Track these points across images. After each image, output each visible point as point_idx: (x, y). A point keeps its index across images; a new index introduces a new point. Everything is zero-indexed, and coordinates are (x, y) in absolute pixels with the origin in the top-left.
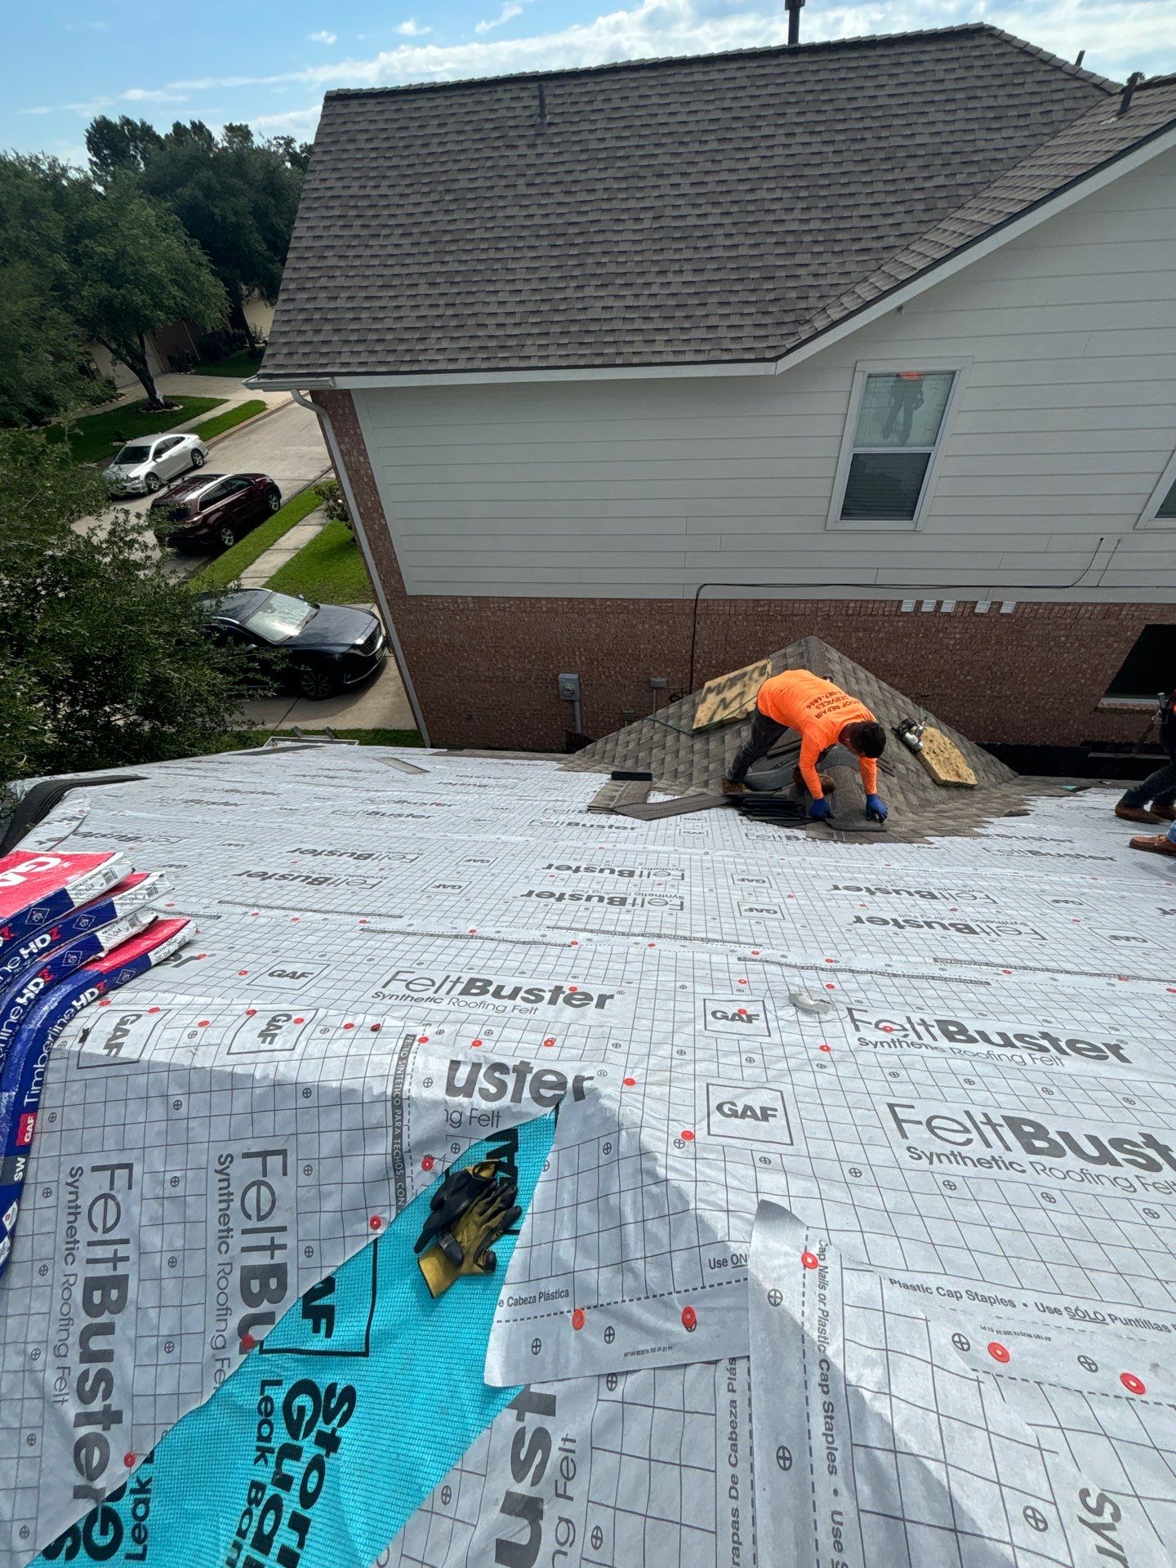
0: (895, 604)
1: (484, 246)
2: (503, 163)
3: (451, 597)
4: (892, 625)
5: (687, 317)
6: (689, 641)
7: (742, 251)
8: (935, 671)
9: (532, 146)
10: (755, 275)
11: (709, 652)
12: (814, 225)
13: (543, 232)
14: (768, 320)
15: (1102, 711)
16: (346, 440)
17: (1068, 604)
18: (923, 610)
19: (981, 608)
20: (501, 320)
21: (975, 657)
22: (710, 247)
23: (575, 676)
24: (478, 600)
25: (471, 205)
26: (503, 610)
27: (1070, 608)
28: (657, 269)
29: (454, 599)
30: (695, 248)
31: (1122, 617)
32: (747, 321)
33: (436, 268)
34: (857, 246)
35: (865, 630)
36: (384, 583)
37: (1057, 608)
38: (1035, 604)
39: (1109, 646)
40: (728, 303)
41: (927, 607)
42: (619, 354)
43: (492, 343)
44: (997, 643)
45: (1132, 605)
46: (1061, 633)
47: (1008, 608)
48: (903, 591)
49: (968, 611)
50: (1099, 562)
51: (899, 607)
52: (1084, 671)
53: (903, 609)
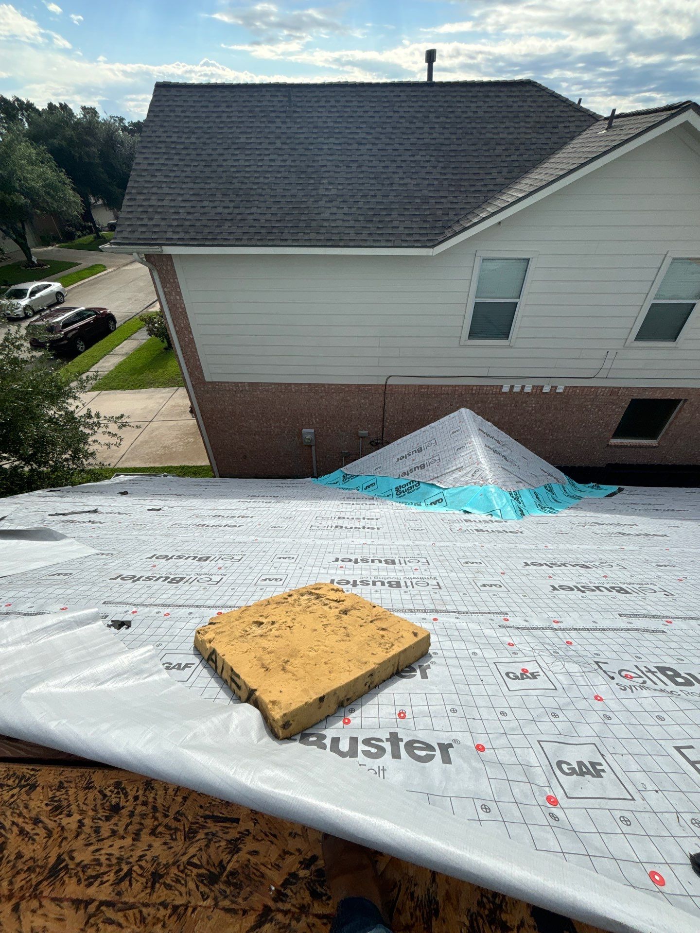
0: (499, 387)
1: (257, 175)
2: (267, 130)
3: (234, 383)
4: (498, 399)
5: (380, 221)
6: (381, 410)
7: (410, 187)
8: (522, 426)
9: (284, 122)
10: (418, 200)
11: (393, 416)
12: (449, 176)
13: (292, 170)
14: (427, 225)
15: (611, 446)
16: (168, 285)
17: (592, 387)
18: (514, 390)
19: (546, 389)
20: (268, 217)
21: (543, 417)
22: (391, 184)
23: (313, 431)
24: (251, 384)
25: (249, 152)
26: (267, 391)
27: (593, 390)
28: (361, 194)
29: (236, 384)
30: (383, 184)
31: (619, 394)
32: (415, 225)
33: (227, 186)
34: (473, 189)
35: (482, 402)
36: (190, 374)
37: (586, 389)
38: (574, 387)
39: (613, 410)
40: (404, 215)
41: (517, 389)
43: (264, 231)
44: (555, 409)
45: (624, 388)
46: (588, 403)
47: (560, 390)
48: (503, 380)
49: (538, 391)
50: (607, 364)
51: (501, 389)
52: (602, 424)
53: (503, 391)
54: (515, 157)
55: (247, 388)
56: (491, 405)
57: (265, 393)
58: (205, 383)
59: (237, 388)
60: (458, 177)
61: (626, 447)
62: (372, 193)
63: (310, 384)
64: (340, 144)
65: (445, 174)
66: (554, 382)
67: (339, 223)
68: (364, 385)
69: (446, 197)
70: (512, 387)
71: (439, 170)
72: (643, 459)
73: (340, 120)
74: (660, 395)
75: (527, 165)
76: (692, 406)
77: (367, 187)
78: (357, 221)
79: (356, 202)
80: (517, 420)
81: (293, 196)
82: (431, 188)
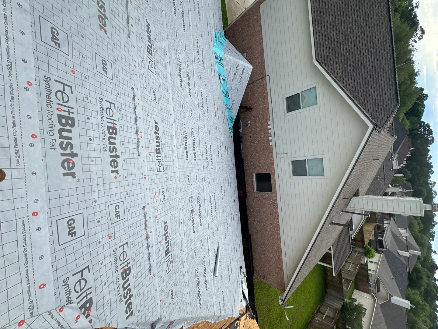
3: (260, 17)
4: (265, 122)
5: (326, 40)
7: (342, 52)
8: (256, 136)
10: (337, 55)
14: (325, 58)
15: (252, 175)
19: (270, 138)
21: (260, 143)
22: (343, 45)
24: (261, 24)
28: (337, 33)
30: (343, 42)
32: (325, 53)
38: (272, 148)
39: (265, 168)
40: (329, 49)
41: (269, 127)
44: (264, 146)
45: (274, 168)
48: (272, 121)
49: (269, 136)
50: (282, 156)
51: (269, 121)
52: (260, 166)
53: (268, 122)
54: (360, 94)
55: (259, 23)
56: (262, 121)
57: (258, 31)
58: (259, 5)
59: (258, 19)
60: (349, 71)
61: (252, 180)
62: (338, 37)
63: (263, 47)
64: (361, 25)
65: (350, 66)
66: (273, 140)
67: (323, 24)
68: (265, 68)
69: (339, 66)
70: (270, 125)
71: (352, 64)
72: (248, 190)
73: (373, 24)
74: (273, 182)
75: (357, 98)
76: (270, 196)
77: (341, 35)
78: (325, 31)
79: (334, 31)
80: (258, 134)
81: (334, 6)
82: (343, 61)
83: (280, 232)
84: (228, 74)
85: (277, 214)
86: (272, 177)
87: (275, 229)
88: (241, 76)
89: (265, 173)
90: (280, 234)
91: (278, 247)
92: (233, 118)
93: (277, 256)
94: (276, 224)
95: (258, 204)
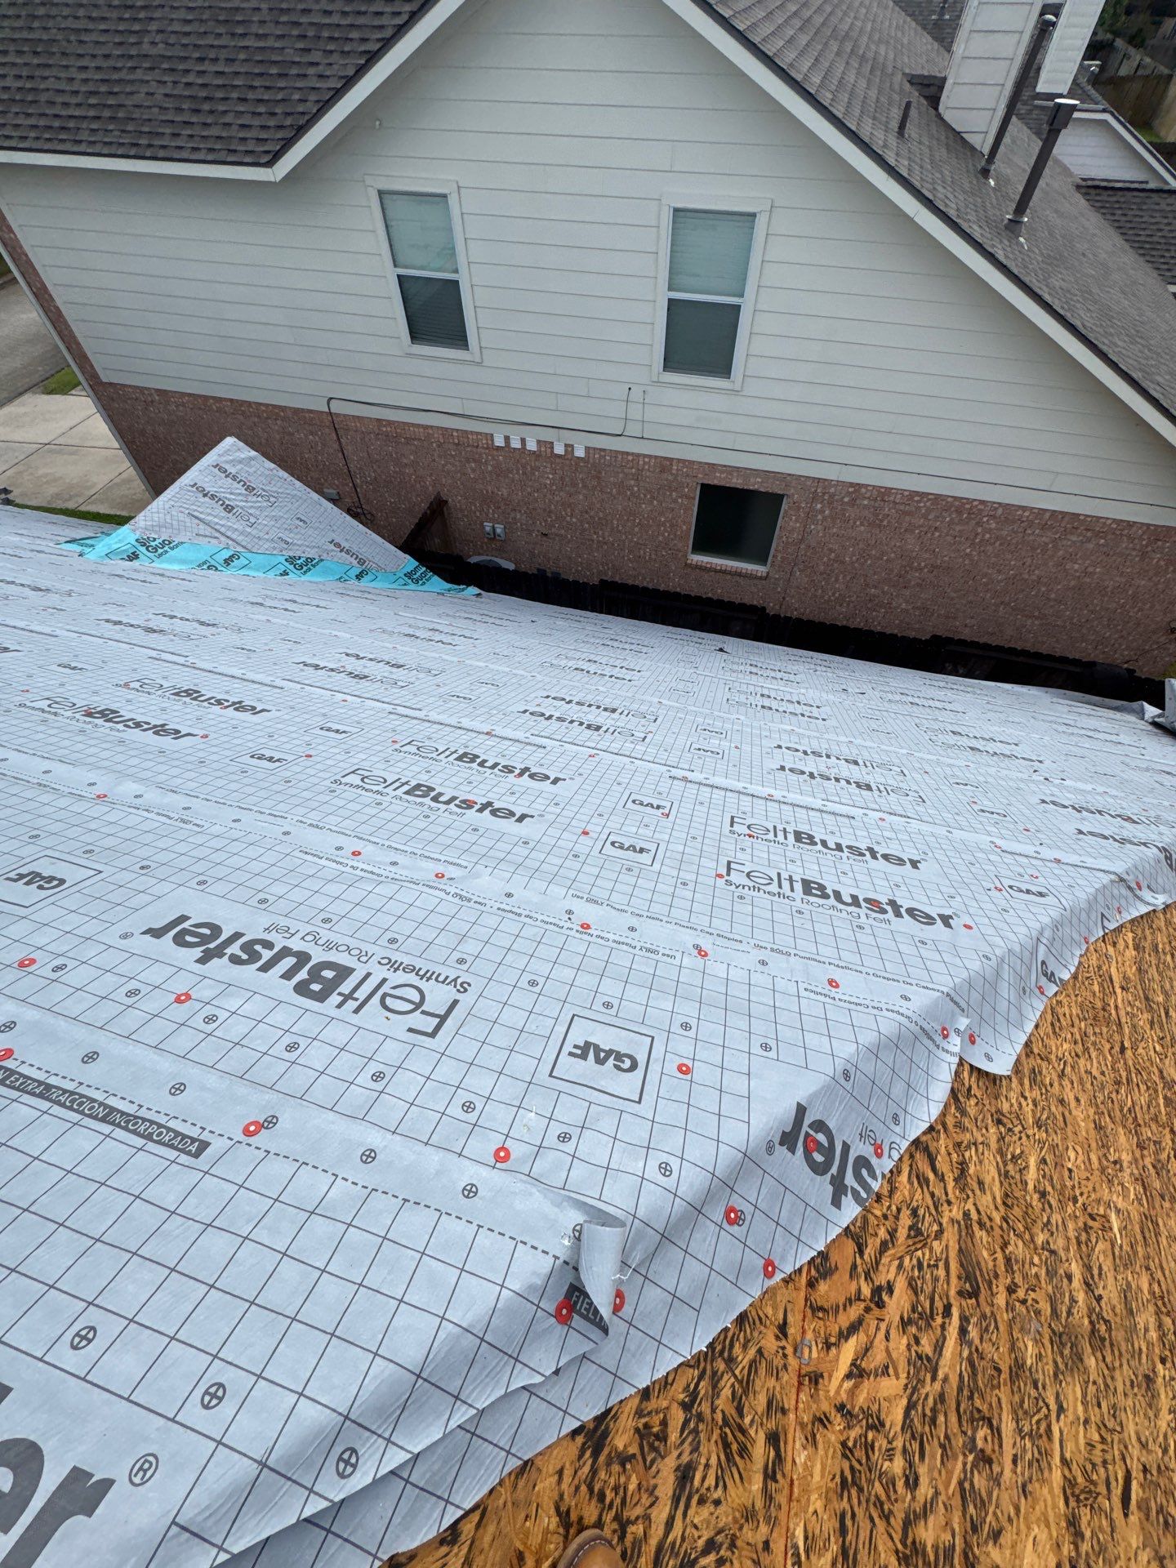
0: (489, 437)
3: (138, 387)
4: (493, 459)
5: (212, 112)
6: (340, 455)
7: (270, 43)
8: (545, 510)
10: (274, 71)
11: (361, 468)
12: (335, 19)
14: (272, 123)
15: (693, 567)
17: (628, 454)
18: (513, 445)
19: (559, 449)
20: (66, 98)
21: (571, 501)
22: (244, 35)
24: (162, 393)
26: (183, 405)
27: (630, 458)
28: (197, 55)
29: (142, 389)
30: (233, 35)
31: (674, 472)
32: (256, 122)
33: (25, 35)
35: (475, 461)
36: (81, 368)
37: (620, 457)
38: (601, 450)
39: (675, 501)
40: (245, 100)
41: (516, 443)
42: (150, 146)
43: (57, 124)
44: (585, 486)
45: (679, 460)
46: (632, 482)
47: (580, 452)
48: (492, 425)
49: (549, 450)
50: (635, 412)
51: (492, 440)
52: (664, 524)
53: (497, 444)
55: (157, 398)
56: (490, 468)
58: (103, 384)
59: (145, 397)
61: (716, 571)
62: (214, 55)
63: (231, 400)
66: (569, 437)
67: (155, 114)
68: (302, 410)
69: (317, 64)
70: (507, 439)
72: (750, 597)
74: (740, 481)
76: (799, 508)
77: (210, 40)
78: (179, 110)
79: (187, 71)
80: (536, 500)
81: (107, 56)
82: (300, 45)
83: (970, 501)
84: (217, 535)
85: (884, 493)
86: (717, 480)
87: (951, 522)
88: (250, 489)
89: (696, 509)
90: (982, 502)
91: (1043, 527)
92: (409, 568)
93: (1089, 540)
94: (929, 511)
95: (821, 574)
